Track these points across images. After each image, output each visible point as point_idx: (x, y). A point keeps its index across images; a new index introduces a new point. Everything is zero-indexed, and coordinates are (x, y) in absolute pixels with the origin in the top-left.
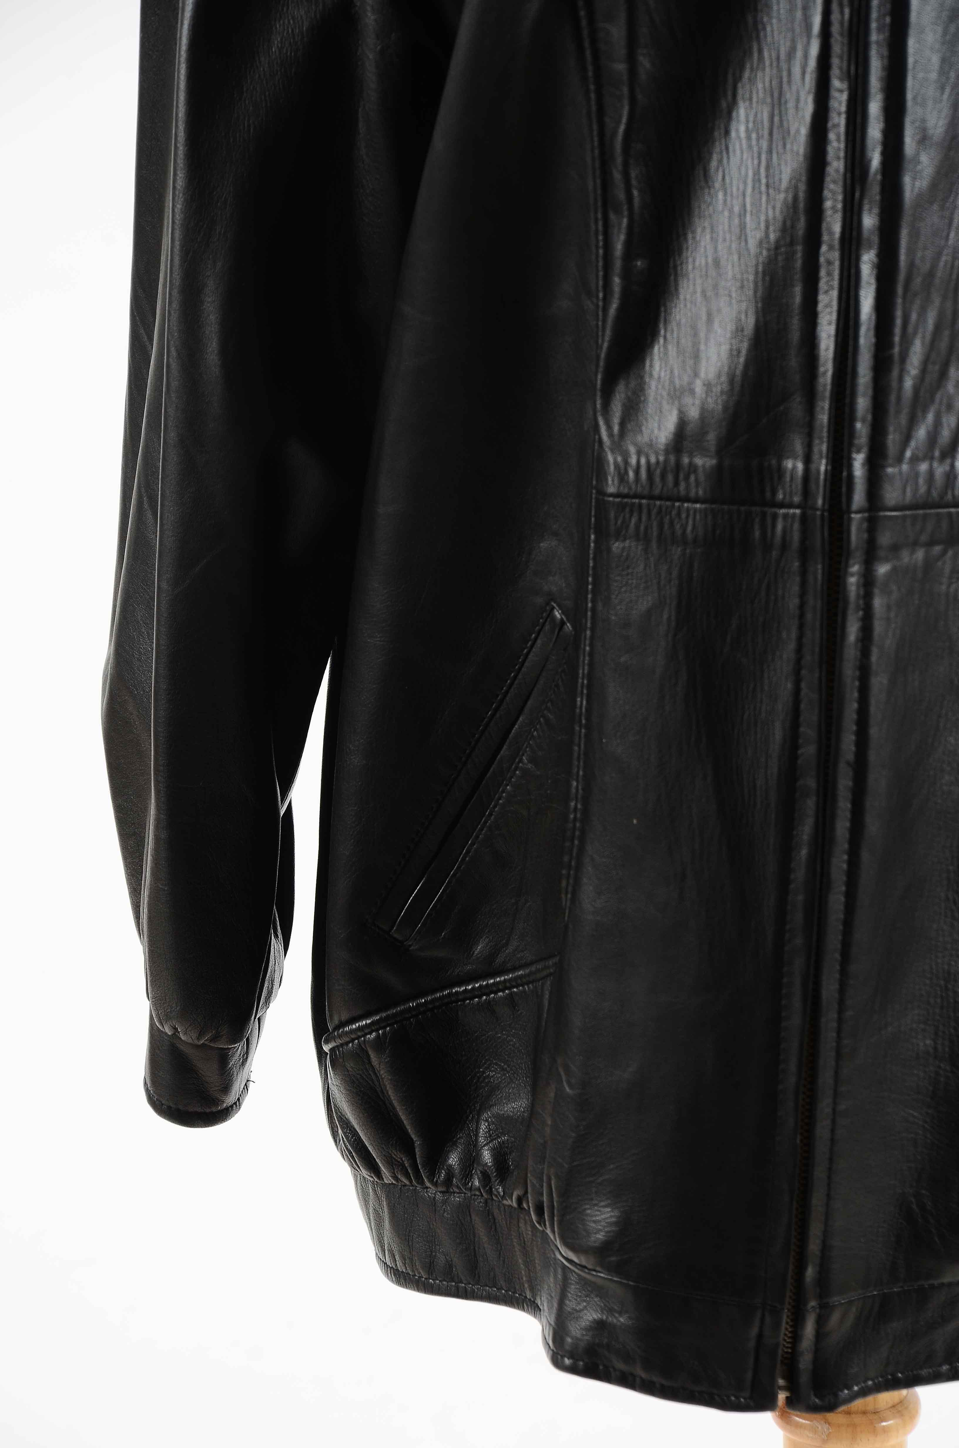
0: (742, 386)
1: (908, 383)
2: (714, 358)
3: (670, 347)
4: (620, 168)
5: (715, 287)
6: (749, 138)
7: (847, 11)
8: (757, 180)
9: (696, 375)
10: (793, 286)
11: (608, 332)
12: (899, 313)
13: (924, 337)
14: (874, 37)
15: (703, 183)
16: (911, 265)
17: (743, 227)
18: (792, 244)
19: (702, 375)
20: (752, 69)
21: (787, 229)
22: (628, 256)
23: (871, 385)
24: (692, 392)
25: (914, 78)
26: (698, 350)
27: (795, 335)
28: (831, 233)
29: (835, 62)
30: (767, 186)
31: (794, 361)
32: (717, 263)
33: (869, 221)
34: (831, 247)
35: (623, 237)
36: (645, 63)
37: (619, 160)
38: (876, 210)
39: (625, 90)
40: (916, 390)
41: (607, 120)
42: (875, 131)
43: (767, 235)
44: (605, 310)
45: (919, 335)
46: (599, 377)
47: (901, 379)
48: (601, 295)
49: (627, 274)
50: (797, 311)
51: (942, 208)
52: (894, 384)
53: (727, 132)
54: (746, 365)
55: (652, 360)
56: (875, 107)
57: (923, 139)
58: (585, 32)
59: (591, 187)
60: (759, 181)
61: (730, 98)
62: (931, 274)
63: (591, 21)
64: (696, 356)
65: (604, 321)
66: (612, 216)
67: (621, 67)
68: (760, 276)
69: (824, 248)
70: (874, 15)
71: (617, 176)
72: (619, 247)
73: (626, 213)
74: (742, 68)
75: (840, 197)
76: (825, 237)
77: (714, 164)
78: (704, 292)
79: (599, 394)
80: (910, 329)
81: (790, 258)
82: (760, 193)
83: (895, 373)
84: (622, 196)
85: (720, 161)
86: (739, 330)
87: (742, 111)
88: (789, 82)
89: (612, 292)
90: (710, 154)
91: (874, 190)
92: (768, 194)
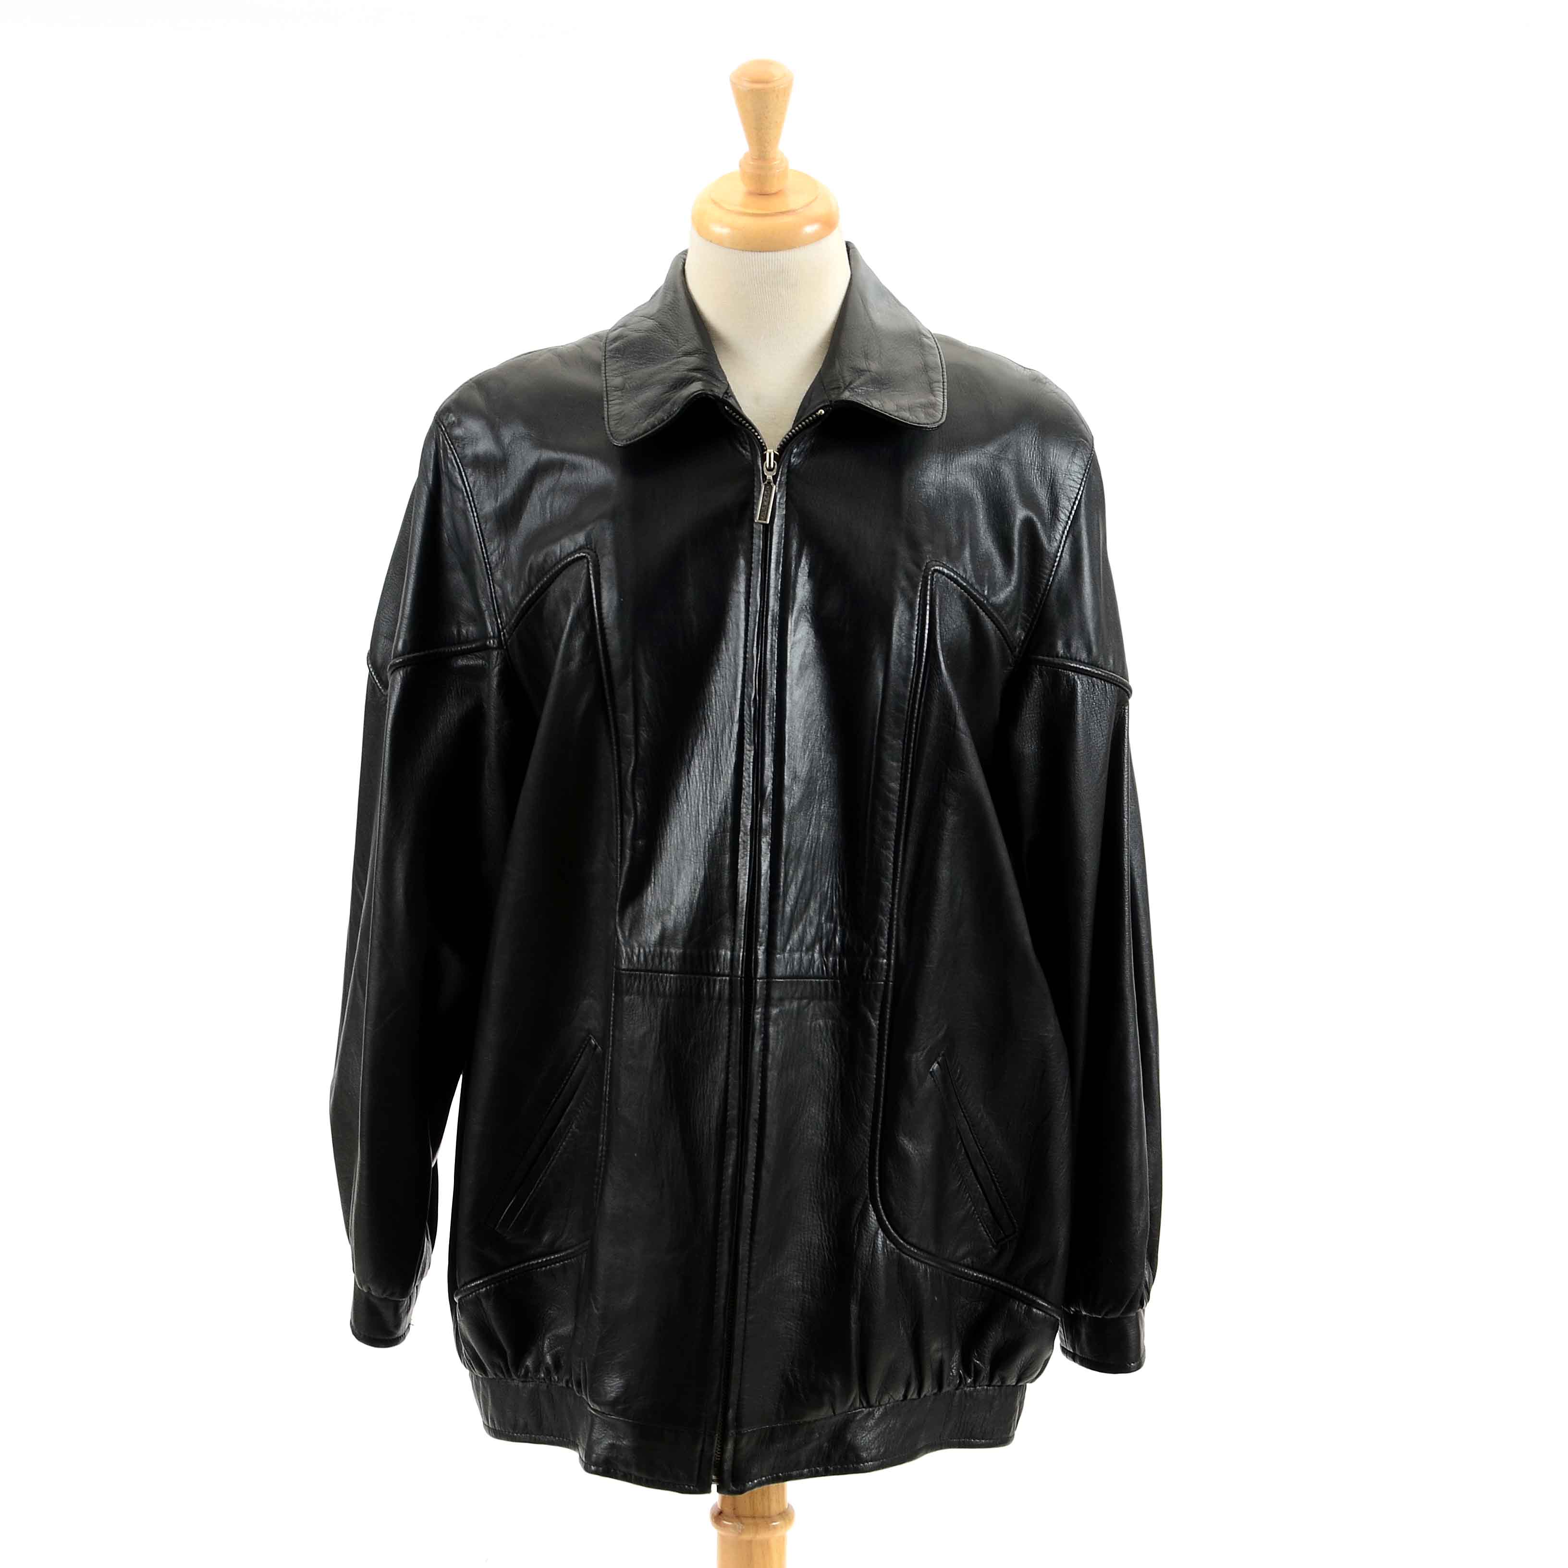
0: (697, 909)
1: (788, 909)
2: (681, 894)
3: (657, 888)
4: (630, 790)
5: (682, 855)
6: (700, 775)
7: (752, 709)
8: (705, 797)
9: (671, 903)
10: (725, 854)
11: (623, 880)
12: (783, 870)
13: (796, 884)
14: (767, 723)
15: (675, 800)
16: (789, 845)
17: (697, 823)
18: (724, 831)
19: (675, 903)
20: (702, 739)
21: (721, 823)
22: (634, 838)
23: (767, 908)
24: (669, 912)
25: (789, 745)
26: (673, 889)
27: (726, 881)
28: (745, 826)
29: (747, 735)
30: (710, 801)
31: (725, 896)
32: (683, 842)
33: (766, 820)
34: (745, 834)
35: (631, 828)
36: (644, 735)
37: (629, 786)
38: (769, 815)
39: (633, 749)
40: (792, 912)
41: (623, 765)
42: (769, 772)
43: (711, 827)
44: (621, 867)
45: (794, 883)
46: (618, 904)
47: (784, 906)
48: (619, 860)
49: (633, 848)
50: (727, 868)
51: (806, 815)
52: (780, 909)
53: (689, 772)
54: (699, 898)
55: (647, 895)
56: (768, 760)
57: (795, 778)
58: (611, 718)
59: (614, 800)
60: (706, 798)
61: (690, 755)
62: (800, 850)
63: (614, 712)
64: (672, 893)
65: (621, 874)
66: (625, 817)
67: (630, 736)
68: (707, 848)
69: (741, 834)
70: (767, 711)
71: (628, 795)
72: (629, 834)
73: (633, 815)
74: (697, 738)
75: (750, 807)
76: (742, 828)
77: (681, 789)
78: (676, 858)
79: (617, 914)
80: (789, 880)
81: (723, 839)
82: (707, 805)
83: (781, 903)
84: (631, 806)
85: (685, 788)
86: (695, 878)
87: (696, 761)
88: (722, 746)
89: (625, 858)
90: (679, 784)
91: (769, 804)
92: (711, 805)
